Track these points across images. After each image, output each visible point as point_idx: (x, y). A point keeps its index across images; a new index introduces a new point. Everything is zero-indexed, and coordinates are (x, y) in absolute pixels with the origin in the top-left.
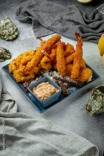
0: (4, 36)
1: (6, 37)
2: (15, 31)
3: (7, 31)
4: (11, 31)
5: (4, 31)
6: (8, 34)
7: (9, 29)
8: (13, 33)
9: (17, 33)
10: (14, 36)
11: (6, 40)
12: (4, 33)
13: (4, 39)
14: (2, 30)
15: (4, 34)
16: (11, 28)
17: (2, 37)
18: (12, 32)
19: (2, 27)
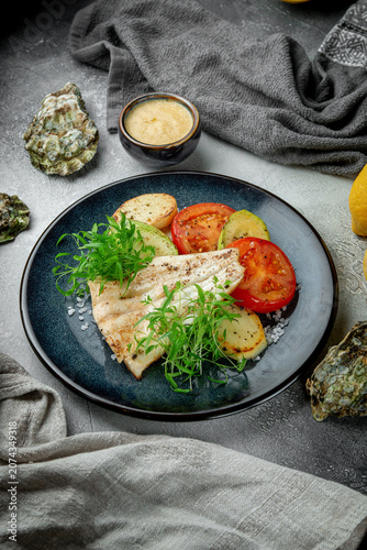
0: (43, 156)
1: (49, 164)
2: (86, 142)
3: (54, 138)
4: (71, 143)
5: (45, 140)
6: (55, 153)
7: (66, 132)
8: (77, 152)
9: (93, 153)
10: (79, 164)
11: (48, 173)
12: (44, 146)
13: (42, 168)
14: (40, 134)
15: (41, 150)
16: (75, 131)
17: (36, 161)
18: (73, 146)
19: (41, 122)
